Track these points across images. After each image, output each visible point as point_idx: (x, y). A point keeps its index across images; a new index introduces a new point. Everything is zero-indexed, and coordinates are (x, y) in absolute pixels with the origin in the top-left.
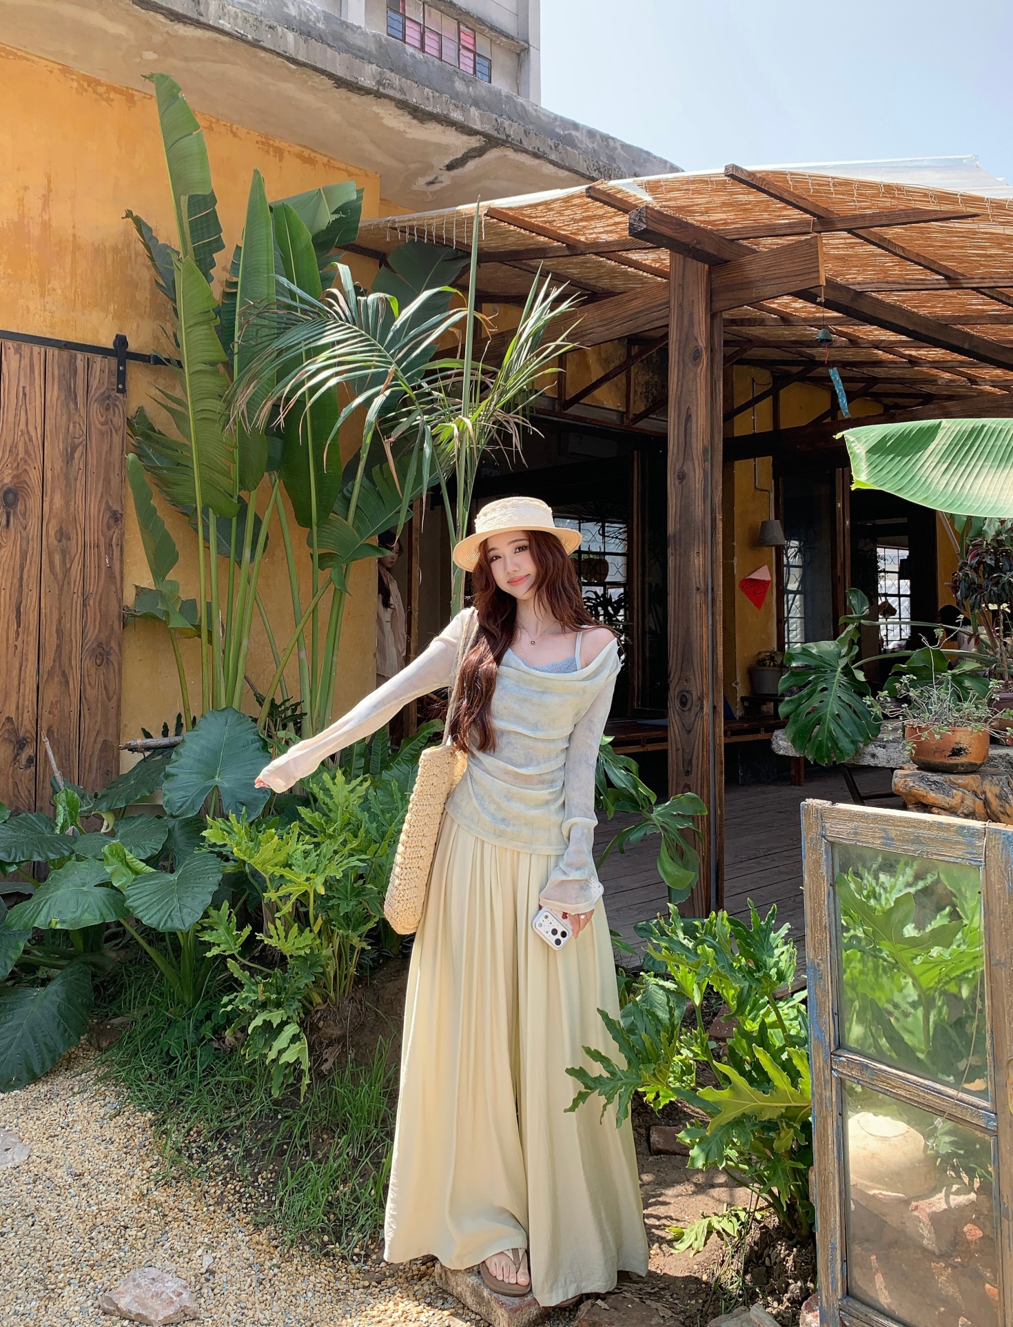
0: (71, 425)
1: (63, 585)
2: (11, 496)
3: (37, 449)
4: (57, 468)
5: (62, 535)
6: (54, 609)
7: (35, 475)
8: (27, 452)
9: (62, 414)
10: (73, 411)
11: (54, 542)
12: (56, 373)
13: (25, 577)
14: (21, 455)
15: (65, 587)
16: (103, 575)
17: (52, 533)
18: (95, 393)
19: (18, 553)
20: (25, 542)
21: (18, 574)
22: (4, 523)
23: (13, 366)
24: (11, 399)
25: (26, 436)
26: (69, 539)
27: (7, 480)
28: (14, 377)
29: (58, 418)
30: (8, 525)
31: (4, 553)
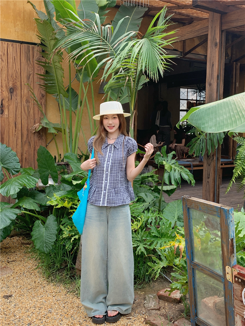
0: (29, 68)
1: (28, 117)
2: (12, 90)
3: (19, 75)
4: (25, 82)
5: (27, 102)
6: (26, 123)
7: (18, 84)
8: (16, 76)
9: (26, 65)
10: (29, 64)
11: (25, 103)
12: (24, 52)
13: (17, 114)
14: (14, 77)
15: (29, 117)
16: (40, 113)
17: (24, 101)
18: (35, 58)
19: (15, 107)
20: (16, 104)
21: (15, 113)
22: (10, 98)
23: (11, 50)
24: (11, 61)
25: (16, 71)
26: (29, 102)
27: (11, 85)
28: (11, 54)
29: (25, 66)
30: (11, 99)
31: (11, 107)
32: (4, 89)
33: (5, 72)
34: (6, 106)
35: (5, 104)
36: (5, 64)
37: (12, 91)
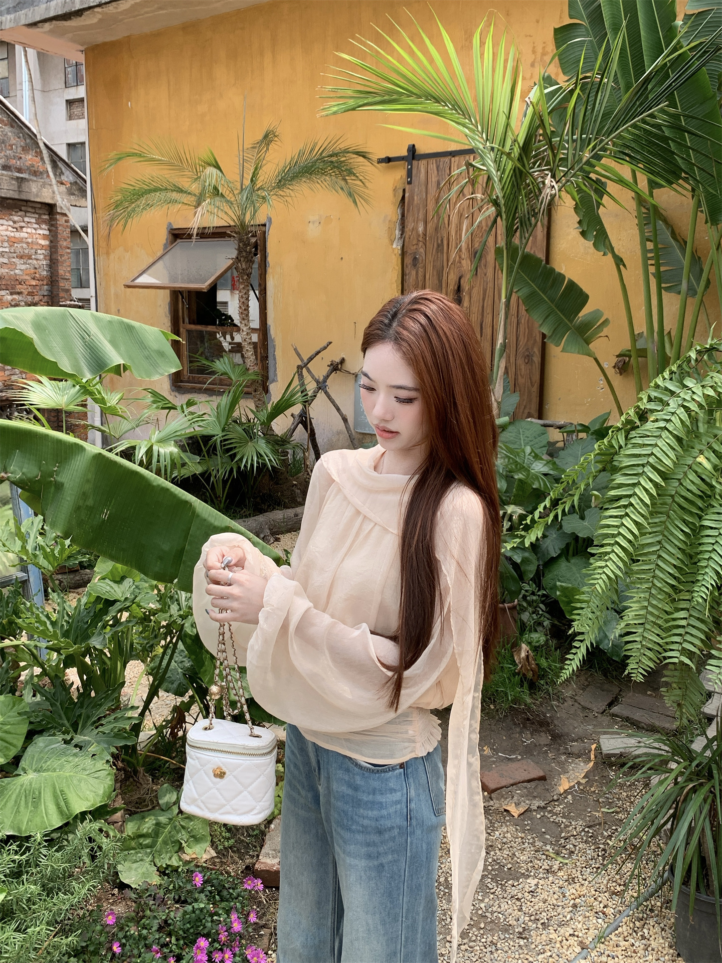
13: (485, 305)
19: (482, 292)
20: (485, 283)
21: (481, 304)
22: (475, 272)
27: (477, 246)
30: (477, 274)
31: (475, 291)
32: (465, 254)
34: (466, 289)
35: (466, 286)
37: (478, 256)
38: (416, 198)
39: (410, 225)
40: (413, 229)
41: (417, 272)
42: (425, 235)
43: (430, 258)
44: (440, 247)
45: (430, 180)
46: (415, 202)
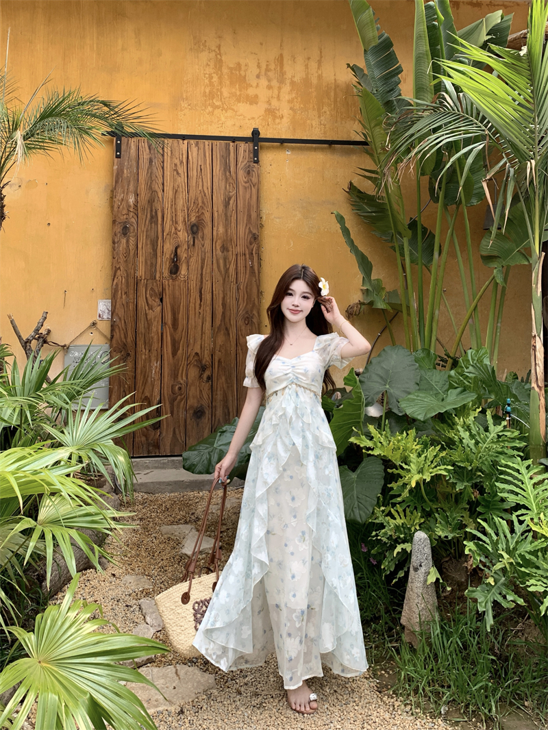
0: (228, 187)
1: (224, 278)
3: (209, 201)
4: (220, 211)
5: (224, 249)
6: (220, 292)
8: (203, 202)
9: (222, 179)
10: (228, 177)
11: (219, 252)
12: (218, 155)
13: (204, 273)
14: (200, 204)
15: (226, 279)
16: (248, 272)
17: (218, 248)
18: (241, 165)
19: (200, 260)
20: (203, 254)
21: (200, 272)
22: (192, 243)
23: (195, 154)
24: (194, 173)
25: (202, 193)
26: (228, 251)
27: (193, 219)
28: (195, 160)
29: (220, 182)
30: (194, 245)
31: (193, 260)
32: (181, 226)
33: (183, 194)
34: (184, 258)
35: (183, 254)
36: (183, 180)
37: (195, 229)
38: (125, 171)
39: (120, 196)
40: (122, 200)
41: (128, 242)
42: (136, 206)
43: (142, 228)
44: (153, 218)
45: (141, 157)
46: (125, 176)
